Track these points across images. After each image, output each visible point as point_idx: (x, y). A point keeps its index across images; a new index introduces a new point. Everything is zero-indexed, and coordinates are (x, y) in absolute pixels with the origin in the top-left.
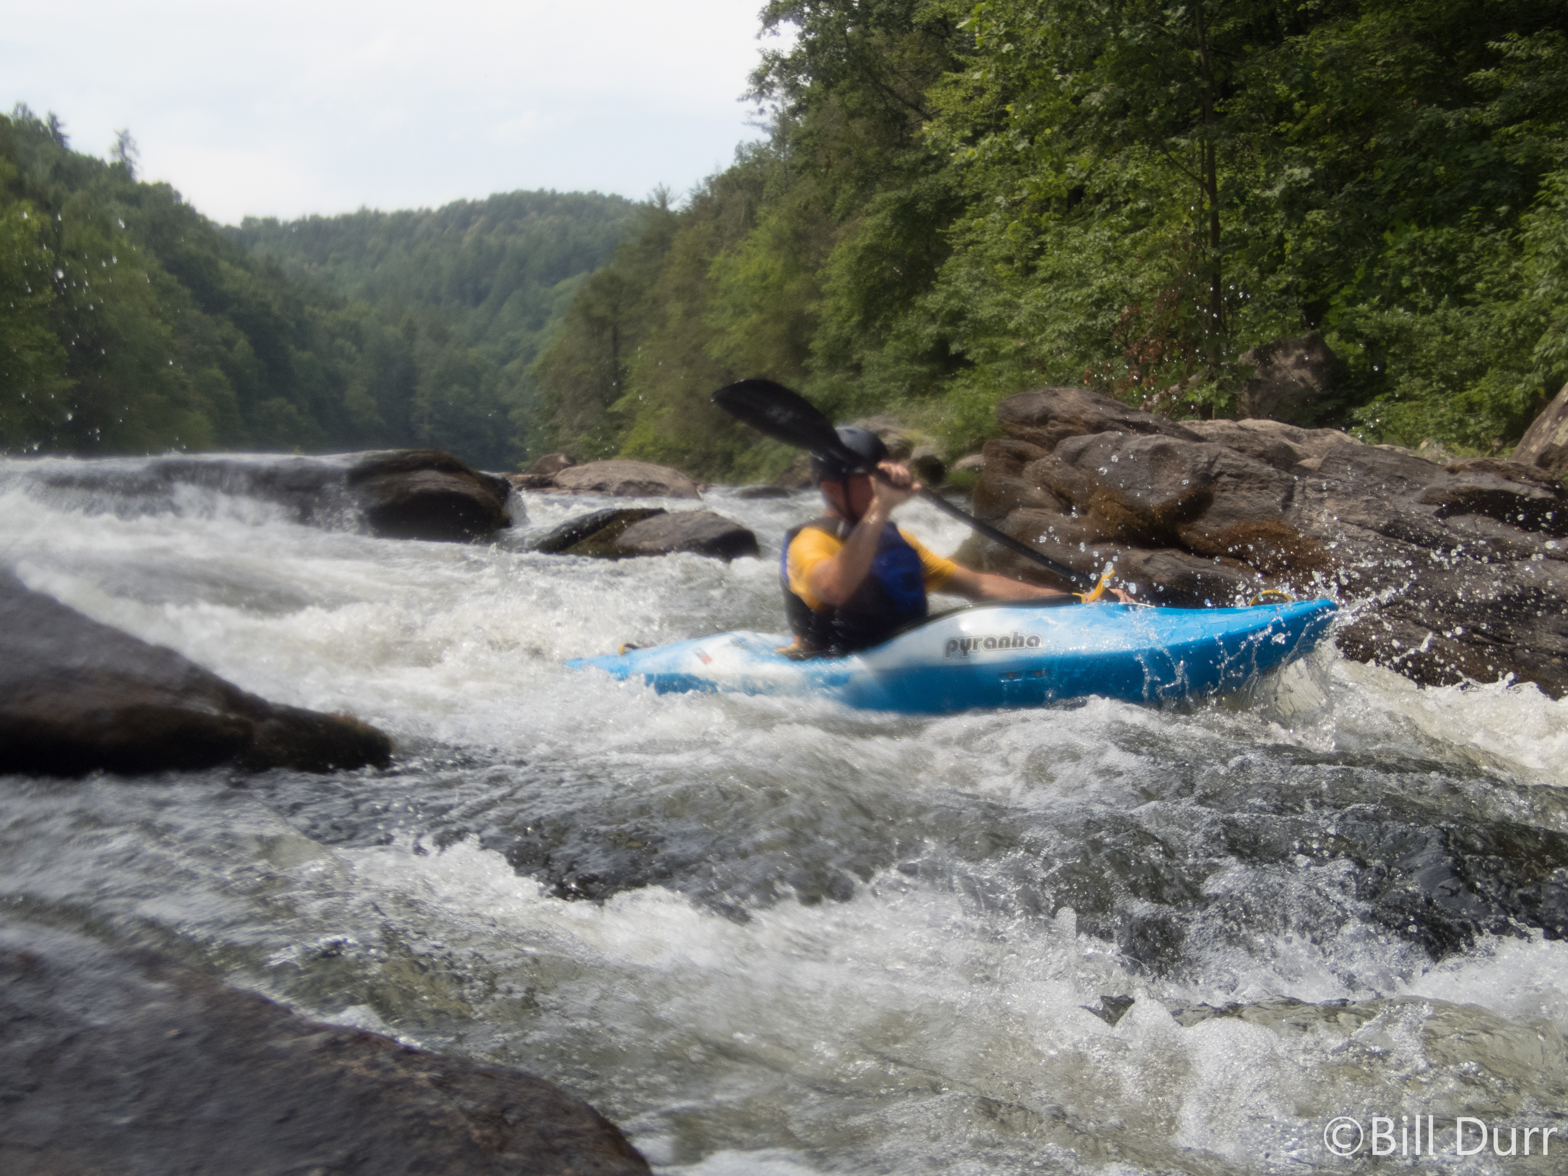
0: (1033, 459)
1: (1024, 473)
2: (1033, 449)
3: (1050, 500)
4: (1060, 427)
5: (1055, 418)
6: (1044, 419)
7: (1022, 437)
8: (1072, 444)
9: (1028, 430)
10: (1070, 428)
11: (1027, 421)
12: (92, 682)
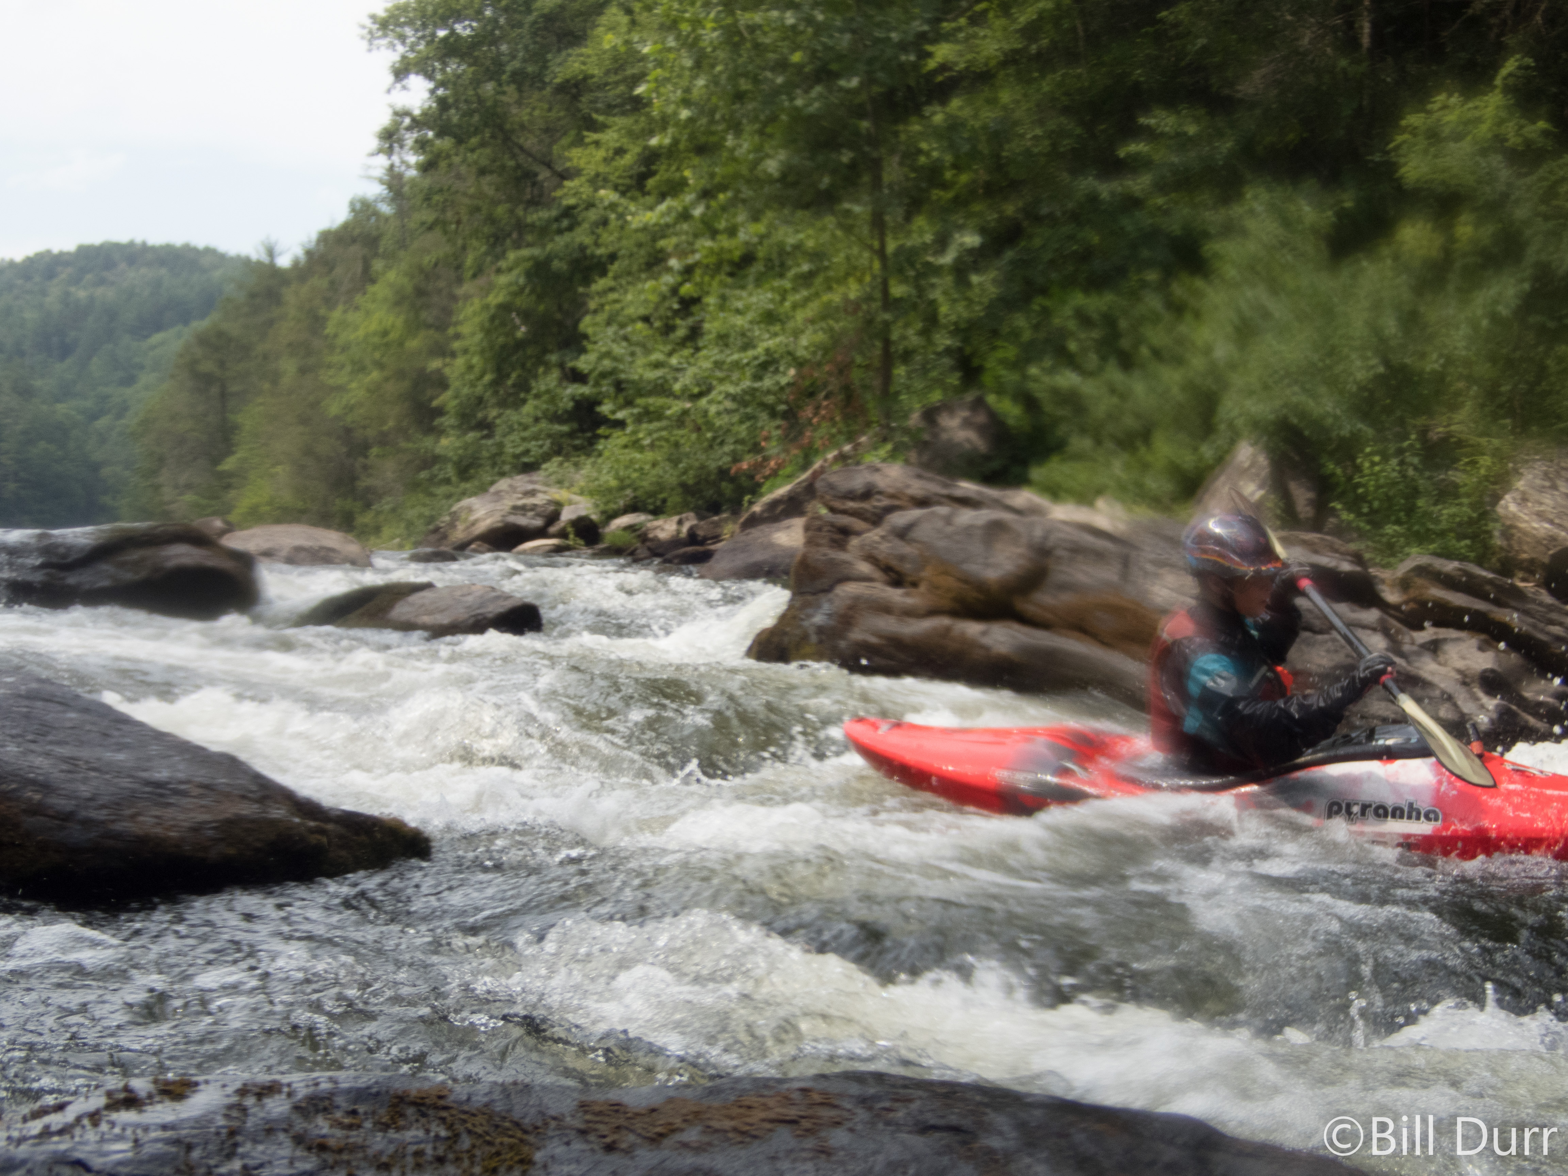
0: (858, 534)
1: (849, 547)
2: (857, 524)
3: (878, 574)
4: (886, 502)
5: (880, 493)
6: (868, 494)
7: (844, 512)
8: (899, 519)
9: (851, 505)
10: (896, 502)
11: (850, 495)
12: (184, 794)
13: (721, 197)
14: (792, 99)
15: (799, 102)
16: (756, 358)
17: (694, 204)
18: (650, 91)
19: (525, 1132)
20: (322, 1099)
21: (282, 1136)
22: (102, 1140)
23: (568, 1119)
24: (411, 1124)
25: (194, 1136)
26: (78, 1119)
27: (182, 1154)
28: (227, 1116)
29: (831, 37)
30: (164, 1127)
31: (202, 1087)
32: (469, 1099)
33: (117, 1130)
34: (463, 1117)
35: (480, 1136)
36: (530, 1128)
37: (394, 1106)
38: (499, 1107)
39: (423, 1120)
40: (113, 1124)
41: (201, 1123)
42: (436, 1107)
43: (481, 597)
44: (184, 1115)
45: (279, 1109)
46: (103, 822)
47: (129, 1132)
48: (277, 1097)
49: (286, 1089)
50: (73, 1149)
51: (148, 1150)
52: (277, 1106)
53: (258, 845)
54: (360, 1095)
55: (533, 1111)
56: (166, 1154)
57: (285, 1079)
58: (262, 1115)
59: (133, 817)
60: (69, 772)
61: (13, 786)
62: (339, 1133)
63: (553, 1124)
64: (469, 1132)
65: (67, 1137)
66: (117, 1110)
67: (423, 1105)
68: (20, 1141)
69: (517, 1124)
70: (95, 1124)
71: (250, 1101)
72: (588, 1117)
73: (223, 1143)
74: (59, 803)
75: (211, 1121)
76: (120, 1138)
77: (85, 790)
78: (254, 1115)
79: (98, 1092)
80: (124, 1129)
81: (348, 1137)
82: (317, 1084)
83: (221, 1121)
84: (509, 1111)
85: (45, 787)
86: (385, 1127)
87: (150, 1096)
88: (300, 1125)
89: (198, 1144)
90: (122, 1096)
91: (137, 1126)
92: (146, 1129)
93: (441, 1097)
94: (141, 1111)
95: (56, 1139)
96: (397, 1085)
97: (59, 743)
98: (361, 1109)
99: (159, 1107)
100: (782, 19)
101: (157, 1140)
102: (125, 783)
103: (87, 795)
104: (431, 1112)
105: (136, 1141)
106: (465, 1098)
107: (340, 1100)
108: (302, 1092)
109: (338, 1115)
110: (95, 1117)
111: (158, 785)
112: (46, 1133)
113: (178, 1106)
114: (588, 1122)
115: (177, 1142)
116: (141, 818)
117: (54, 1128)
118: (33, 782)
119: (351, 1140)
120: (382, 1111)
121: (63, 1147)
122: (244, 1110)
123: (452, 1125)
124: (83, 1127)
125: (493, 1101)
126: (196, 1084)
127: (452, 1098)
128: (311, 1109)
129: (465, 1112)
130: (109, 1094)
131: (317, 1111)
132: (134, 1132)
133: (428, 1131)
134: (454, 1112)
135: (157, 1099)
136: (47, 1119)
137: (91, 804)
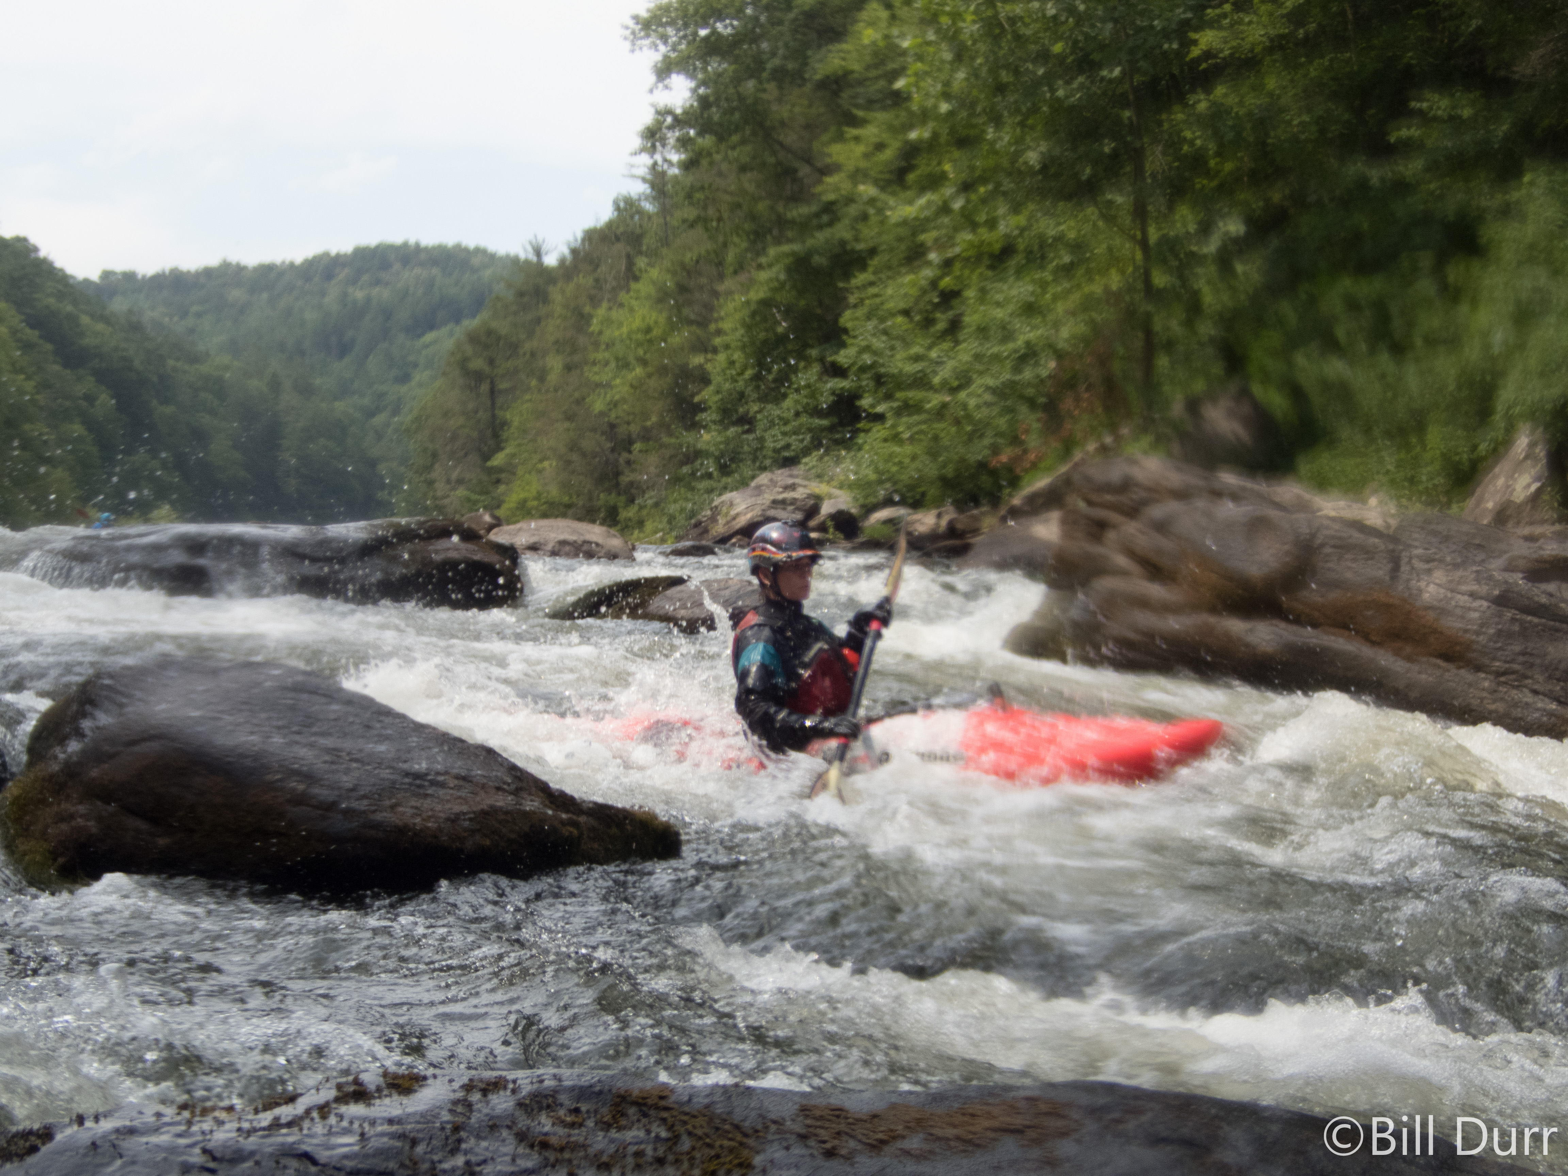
0: (1115, 527)
1: (1106, 541)
2: (1114, 517)
3: (1136, 568)
4: (1142, 495)
5: (1137, 485)
6: (1124, 487)
7: (1102, 505)
8: (1158, 511)
9: (1108, 498)
10: (1154, 495)
11: (1108, 488)
12: (442, 785)
13: (982, 190)
14: (1053, 90)
15: (1060, 93)
16: (1016, 351)
17: (953, 197)
18: (909, 85)
19: (746, 1135)
20: (546, 1096)
21: (505, 1133)
22: (330, 1133)
23: (788, 1123)
24: (633, 1124)
25: (418, 1131)
26: (308, 1112)
27: (407, 1148)
28: (450, 1111)
29: (1093, 26)
30: (391, 1121)
31: (430, 1081)
32: (690, 1100)
33: (345, 1124)
34: (685, 1118)
35: (700, 1138)
36: (750, 1132)
37: (617, 1105)
38: (719, 1109)
39: (644, 1120)
40: (341, 1117)
41: (427, 1117)
42: (657, 1108)
43: (738, 591)
44: (410, 1110)
45: (504, 1106)
46: (364, 812)
47: (356, 1125)
48: (502, 1093)
49: (511, 1086)
50: (300, 1142)
51: (374, 1143)
52: (502, 1103)
53: (513, 836)
54: (583, 1093)
55: (753, 1114)
56: (390, 1149)
57: (511, 1075)
58: (486, 1111)
59: (393, 807)
60: (332, 763)
61: (278, 776)
62: (561, 1131)
63: (773, 1128)
64: (690, 1134)
65: (295, 1129)
66: (347, 1103)
67: (645, 1104)
68: (249, 1133)
69: (737, 1127)
70: (324, 1117)
71: (476, 1097)
72: (809, 1122)
73: (447, 1138)
74: (320, 792)
75: (437, 1116)
76: (346, 1132)
77: (347, 781)
78: (480, 1111)
79: (328, 1085)
80: (351, 1123)
81: (569, 1136)
82: (542, 1081)
83: (446, 1116)
84: (730, 1113)
85: (309, 777)
86: (606, 1126)
87: (379, 1090)
88: (523, 1122)
89: (423, 1139)
90: (352, 1088)
91: (364, 1119)
92: (373, 1123)
93: (662, 1098)
94: (369, 1105)
95: (284, 1131)
96: (620, 1084)
97: (324, 734)
98: (584, 1109)
99: (387, 1101)
100: (1043, 10)
101: (382, 1134)
102: (385, 774)
103: (349, 785)
104: (652, 1112)
105: (362, 1135)
106: (686, 1099)
107: (563, 1098)
108: (526, 1089)
109: (562, 1112)
110: (324, 1110)
111: (417, 776)
112: (276, 1125)
113: (405, 1100)
114: (809, 1126)
115: (402, 1136)
116: (400, 809)
117: (283, 1121)
118: (297, 773)
119: (573, 1139)
120: (605, 1110)
121: (290, 1139)
122: (469, 1106)
123: (673, 1126)
124: (312, 1119)
125: (713, 1102)
126: (425, 1078)
127: (673, 1099)
128: (535, 1106)
129: (686, 1114)
130: (339, 1087)
131: (541, 1109)
132: (361, 1126)
133: (648, 1132)
134: (675, 1113)
135: (385, 1092)
136: (277, 1111)
137: (354, 794)
